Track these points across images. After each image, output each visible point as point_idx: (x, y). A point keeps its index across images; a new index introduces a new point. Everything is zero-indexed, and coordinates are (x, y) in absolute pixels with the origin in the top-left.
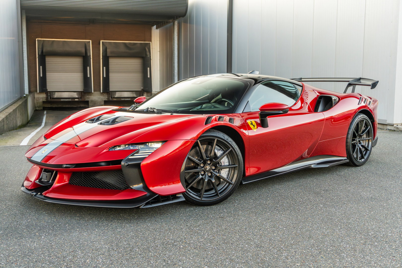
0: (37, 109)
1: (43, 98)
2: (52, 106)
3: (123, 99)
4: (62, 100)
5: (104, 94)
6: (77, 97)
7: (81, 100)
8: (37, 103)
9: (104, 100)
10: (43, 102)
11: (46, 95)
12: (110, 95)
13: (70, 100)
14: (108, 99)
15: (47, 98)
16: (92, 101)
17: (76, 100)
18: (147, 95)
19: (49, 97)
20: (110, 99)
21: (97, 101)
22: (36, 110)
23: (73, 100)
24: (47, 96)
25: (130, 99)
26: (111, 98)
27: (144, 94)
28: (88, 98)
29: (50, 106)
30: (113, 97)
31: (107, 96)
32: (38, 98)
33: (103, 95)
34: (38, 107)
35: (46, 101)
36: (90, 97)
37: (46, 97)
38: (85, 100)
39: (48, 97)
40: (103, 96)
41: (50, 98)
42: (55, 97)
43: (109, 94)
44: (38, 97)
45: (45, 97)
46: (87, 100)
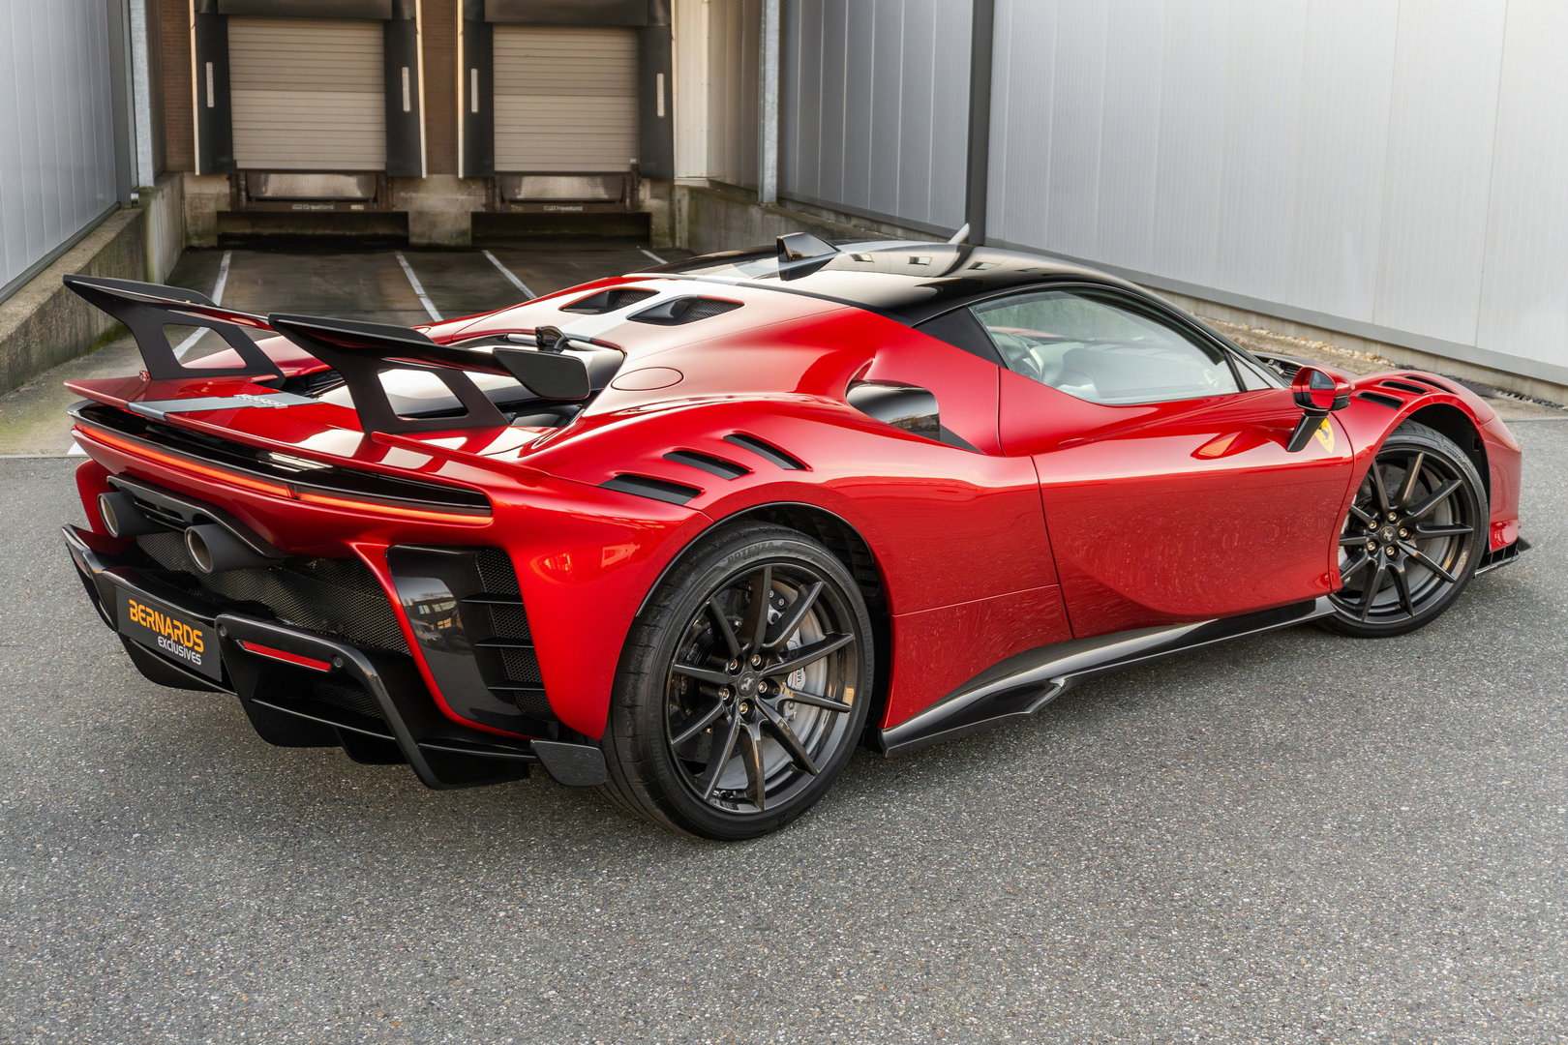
0: (195, 242)
1: (218, 198)
2: (256, 230)
3: (552, 209)
4: (296, 207)
5: (474, 187)
6: (358, 194)
7: (375, 207)
8: (195, 218)
9: (472, 210)
10: (221, 215)
11: (231, 187)
12: (497, 191)
13: (331, 207)
14: (490, 204)
15: (234, 199)
16: (421, 214)
17: (355, 207)
18: (652, 190)
19: (243, 194)
20: (498, 205)
21: (442, 214)
22: (191, 249)
23: (342, 209)
24: (234, 190)
25: (580, 209)
26: (503, 201)
27: (641, 188)
28: (405, 200)
29: (248, 231)
30: (507, 197)
31: (484, 193)
32: (200, 196)
33: (470, 187)
34: (199, 236)
35: (229, 210)
36: (414, 195)
37: (231, 194)
38: (395, 209)
39: (239, 194)
40: (469, 194)
41: (249, 199)
42: (269, 194)
43: (494, 187)
44: (198, 191)
45: (226, 194)
46: (399, 208)
